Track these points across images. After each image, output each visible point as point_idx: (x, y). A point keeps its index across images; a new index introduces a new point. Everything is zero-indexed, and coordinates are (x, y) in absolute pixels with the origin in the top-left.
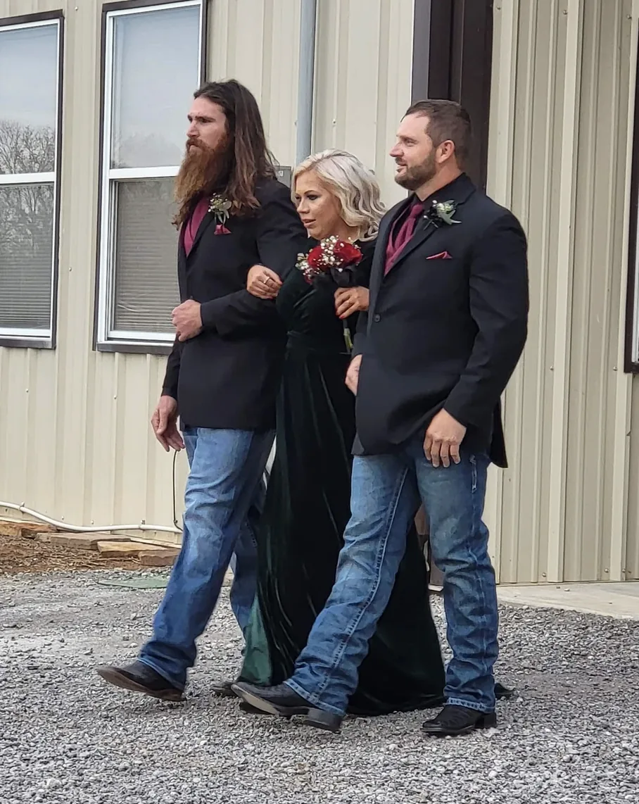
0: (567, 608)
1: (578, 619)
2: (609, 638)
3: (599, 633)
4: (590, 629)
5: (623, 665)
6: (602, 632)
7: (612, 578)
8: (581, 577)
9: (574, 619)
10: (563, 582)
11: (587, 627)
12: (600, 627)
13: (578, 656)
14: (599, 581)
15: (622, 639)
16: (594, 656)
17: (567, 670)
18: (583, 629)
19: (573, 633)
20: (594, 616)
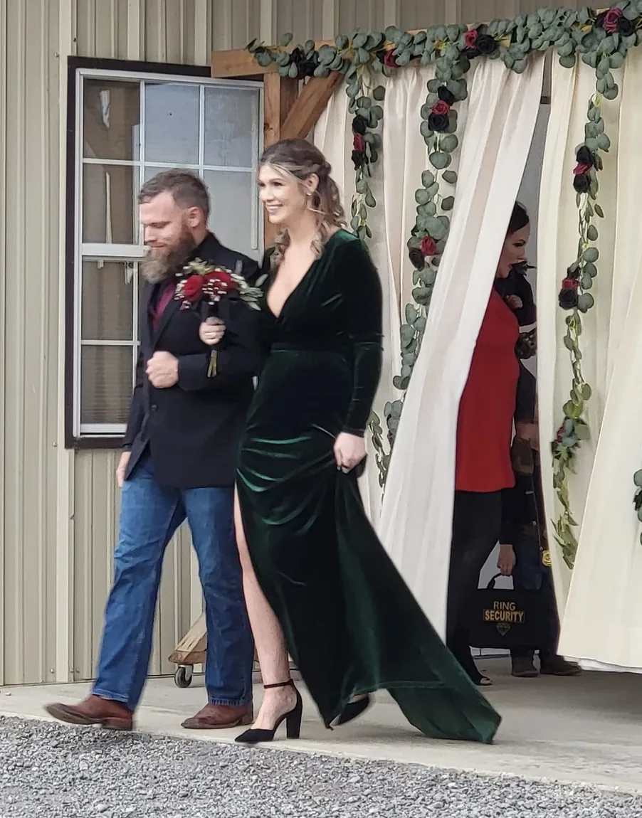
0: (7, 715)
1: (20, 727)
2: (56, 747)
3: (44, 741)
4: (34, 736)
5: (71, 776)
6: (46, 741)
7: (58, 680)
8: (23, 680)
9: (15, 726)
10: (4, 685)
11: (30, 736)
12: (45, 734)
13: (21, 768)
14: (44, 683)
15: (70, 747)
16: (39, 767)
17: (9, 784)
18: (26, 738)
19: (16, 742)
20: (39, 722)
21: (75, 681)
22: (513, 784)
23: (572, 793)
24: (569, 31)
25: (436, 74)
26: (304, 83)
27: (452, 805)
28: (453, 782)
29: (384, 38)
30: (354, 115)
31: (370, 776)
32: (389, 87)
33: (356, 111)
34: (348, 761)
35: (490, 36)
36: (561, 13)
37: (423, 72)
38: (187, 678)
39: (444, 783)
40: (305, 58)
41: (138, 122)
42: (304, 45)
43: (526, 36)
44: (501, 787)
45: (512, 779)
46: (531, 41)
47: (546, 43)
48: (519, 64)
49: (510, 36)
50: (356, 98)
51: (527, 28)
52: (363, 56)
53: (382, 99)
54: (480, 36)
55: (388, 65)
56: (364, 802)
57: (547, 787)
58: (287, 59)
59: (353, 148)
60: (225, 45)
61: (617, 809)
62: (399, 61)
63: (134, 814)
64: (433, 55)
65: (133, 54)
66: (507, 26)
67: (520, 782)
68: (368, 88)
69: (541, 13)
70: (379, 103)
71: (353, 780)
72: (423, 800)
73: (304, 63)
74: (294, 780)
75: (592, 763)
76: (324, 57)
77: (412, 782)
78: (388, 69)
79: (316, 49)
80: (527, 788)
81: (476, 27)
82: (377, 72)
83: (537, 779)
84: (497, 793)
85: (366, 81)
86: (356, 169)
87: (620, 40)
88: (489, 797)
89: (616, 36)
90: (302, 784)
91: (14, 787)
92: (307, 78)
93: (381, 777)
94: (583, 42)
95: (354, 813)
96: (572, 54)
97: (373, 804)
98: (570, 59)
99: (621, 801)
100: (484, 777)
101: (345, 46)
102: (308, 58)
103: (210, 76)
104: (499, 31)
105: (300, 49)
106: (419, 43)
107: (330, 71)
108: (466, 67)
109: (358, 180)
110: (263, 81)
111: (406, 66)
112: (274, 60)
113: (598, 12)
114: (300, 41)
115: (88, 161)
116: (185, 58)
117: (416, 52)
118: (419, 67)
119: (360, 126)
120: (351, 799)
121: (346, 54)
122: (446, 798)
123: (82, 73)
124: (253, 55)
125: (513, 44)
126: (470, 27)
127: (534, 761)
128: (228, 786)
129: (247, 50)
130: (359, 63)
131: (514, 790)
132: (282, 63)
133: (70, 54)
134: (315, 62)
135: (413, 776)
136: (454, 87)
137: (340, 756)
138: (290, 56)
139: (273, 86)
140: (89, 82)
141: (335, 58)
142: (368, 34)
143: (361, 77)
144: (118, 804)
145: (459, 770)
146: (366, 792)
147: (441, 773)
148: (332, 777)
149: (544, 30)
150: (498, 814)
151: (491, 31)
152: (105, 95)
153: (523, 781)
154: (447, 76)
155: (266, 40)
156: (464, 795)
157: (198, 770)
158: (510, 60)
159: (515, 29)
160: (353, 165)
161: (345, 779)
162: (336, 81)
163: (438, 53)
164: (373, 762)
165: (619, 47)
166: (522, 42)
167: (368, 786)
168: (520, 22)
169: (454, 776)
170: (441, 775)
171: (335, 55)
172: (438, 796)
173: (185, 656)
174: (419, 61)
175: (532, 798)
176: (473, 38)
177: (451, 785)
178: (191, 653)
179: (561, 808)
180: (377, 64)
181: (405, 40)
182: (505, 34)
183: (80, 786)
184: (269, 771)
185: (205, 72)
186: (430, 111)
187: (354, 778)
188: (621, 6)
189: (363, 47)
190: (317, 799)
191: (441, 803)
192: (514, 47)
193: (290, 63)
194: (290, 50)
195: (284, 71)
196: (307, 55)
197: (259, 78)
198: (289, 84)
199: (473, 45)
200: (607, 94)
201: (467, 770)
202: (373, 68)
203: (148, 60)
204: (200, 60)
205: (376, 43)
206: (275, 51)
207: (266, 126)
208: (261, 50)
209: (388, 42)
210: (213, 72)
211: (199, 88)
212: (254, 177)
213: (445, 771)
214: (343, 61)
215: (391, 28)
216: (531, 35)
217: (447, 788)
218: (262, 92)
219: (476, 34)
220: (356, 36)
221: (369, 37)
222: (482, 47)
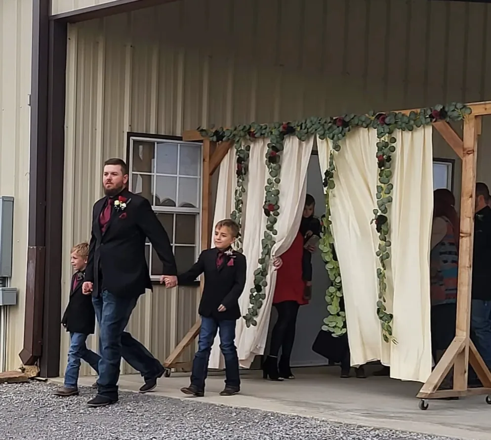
21: (125, 374)
22: (296, 418)
23: (319, 422)
24: (323, 125)
25: (271, 141)
26: (219, 144)
27: (272, 426)
29: (250, 127)
30: (238, 157)
31: (240, 413)
32: (252, 146)
33: (239, 155)
34: (231, 407)
35: (292, 127)
36: (319, 119)
37: (265, 140)
38: (168, 374)
39: (269, 417)
40: (219, 134)
41: (154, 158)
42: (219, 129)
43: (306, 127)
44: (291, 419)
45: (295, 416)
46: (308, 129)
47: (314, 130)
48: (303, 138)
49: (300, 127)
50: (239, 150)
51: (306, 124)
52: (242, 133)
53: (249, 150)
54: (288, 126)
55: (252, 137)
56: (238, 424)
57: (309, 419)
58: (212, 134)
59: (237, 169)
60: (188, 129)
61: (337, 428)
62: (256, 136)
63: (149, 426)
64: (270, 134)
65: (153, 132)
66: (298, 123)
67: (299, 417)
68: (244, 146)
69: (312, 118)
70: (248, 152)
71: (233, 415)
72: (261, 423)
73: (219, 136)
74: (211, 414)
75: (327, 410)
76: (227, 134)
77: (256, 416)
78: (252, 139)
79: (224, 130)
80: (302, 419)
81: (287, 123)
82: (247, 140)
83: (305, 416)
84: (290, 421)
85: (243, 144)
86: (238, 177)
87: (342, 129)
88: (286, 423)
89: (341, 128)
90: (213, 416)
92: (220, 142)
93: (244, 414)
94: (328, 129)
95: (234, 428)
96: (324, 134)
98: (323, 137)
99: (338, 425)
100: (284, 415)
101: (235, 129)
102: (221, 134)
103: (182, 140)
104: (296, 125)
106: (264, 129)
107: (229, 139)
108: (283, 139)
109: (238, 182)
110: (202, 142)
111: (259, 138)
112: (207, 134)
113: (334, 118)
114: (218, 128)
115: (134, 173)
116: (173, 133)
117: (263, 133)
118: (264, 138)
119: (240, 161)
120: (232, 422)
121: (235, 132)
122: (270, 423)
123: (132, 138)
124: (199, 132)
125: (301, 130)
126: (284, 123)
127: (304, 409)
129: (197, 130)
130: (240, 136)
131: (296, 421)
132: (211, 136)
133: (128, 131)
134: (223, 135)
135: (257, 414)
136: (278, 146)
137: (228, 405)
138: (214, 133)
139: (207, 145)
140: (134, 141)
142: (244, 125)
143: (241, 143)
145: (275, 412)
146: (239, 420)
149: (313, 125)
150: (290, 429)
151: (292, 125)
152: (141, 147)
154: (275, 142)
155: (204, 126)
156: (277, 422)
157: (173, 409)
158: (299, 137)
159: (302, 124)
160: (237, 176)
162: (231, 143)
163: (272, 132)
165: (342, 131)
166: (305, 129)
168: (304, 122)
169: (273, 414)
171: (231, 133)
172: (267, 422)
173: (168, 365)
174: (264, 136)
175: (303, 424)
177: (272, 418)
178: (171, 364)
179: (314, 428)
180: (248, 137)
181: (259, 128)
182: (298, 126)
184: (201, 411)
185: (180, 139)
186: (269, 156)
188: (343, 116)
189: (243, 130)
190: (219, 422)
191: (268, 425)
193: (214, 136)
194: (214, 131)
195: (211, 139)
197: (201, 141)
198: (213, 144)
199: (286, 130)
200: (336, 149)
201: (278, 412)
202: (246, 138)
203: (158, 134)
204: (179, 134)
205: (248, 127)
206: (207, 131)
207: (204, 160)
208: (202, 130)
209: (252, 128)
210: (183, 139)
211: (178, 145)
212: (198, 180)
213: (269, 412)
214: (234, 135)
215: (253, 123)
216: (308, 127)
217: (270, 419)
218: (202, 147)
219: (286, 126)
220: (240, 126)
221: (245, 127)
222: (289, 131)
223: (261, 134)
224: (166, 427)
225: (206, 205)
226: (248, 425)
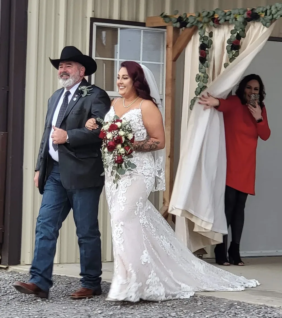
0: (62, 275)
1: (67, 279)
8: (67, 261)
9: (65, 279)
10: (60, 263)
11: (71, 283)
14: (75, 263)
18: (69, 284)
19: (65, 286)
22: (263, 308)
25: (235, 28)
26: (182, 30)
27: (239, 315)
28: (239, 306)
29: (214, 13)
30: (201, 43)
31: (205, 302)
32: (216, 32)
33: (202, 42)
34: (197, 296)
35: (256, 13)
37: (230, 26)
39: (235, 306)
40: (183, 20)
41: (117, 44)
43: (271, 13)
44: (258, 309)
45: (262, 306)
46: (273, 15)
47: (279, 16)
48: (268, 24)
49: (264, 14)
50: (203, 36)
51: (271, 10)
52: (206, 20)
53: (212, 37)
54: (252, 13)
55: (216, 23)
56: (204, 313)
57: (277, 309)
58: (176, 20)
60: (151, 14)
62: (220, 22)
63: (113, 315)
64: (234, 20)
65: (116, 17)
67: (266, 307)
68: (207, 32)
69: (277, 5)
70: (211, 39)
71: (199, 304)
72: (227, 313)
73: (183, 22)
76: (191, 20)
77: (222, 305)
78: (216, 25)
79: (188, 16)
80: (269, 309)
81: (251, 9)
82: (211, 26)
83: (272, 306)
84: (257, 311)
85: (207, 30)
88: (253, 312)
90: (179, 305)
91: (65, 303)
92: (184, 28)
93: (210, 303)
95: (200, 317)
97: (207, 314)
100: (251, 304)
101: (199, 15)
102: (184, 20)
103: (145, 26)
104: (260, 11)
105: (181, 17)
106: (228, 15)
107: (193, 25)
110: (166, 29)
111: (223, 24)
112: (171, 20)
114: (181, 14)
115: (97, 58)
116: (136, 19)
117: (227, 19)
118: (229, 24)
120: (198, 311)
121: (199, 19)
122: (236, 312)
123: (95, 24)
124: (163, 18)
125: (266, 16)
126: (249, 9)
127: (271, 299)
128: (149, 305)
129: (160, 17)
130: (205, 23)
131: (263, 310)
132: (174, 22)
133: (91, 17)
134: (187, 22)
135: (223, 303)
138: (177, 19)
139: (170, 31)
140: (98, 27)
141: (195, 20)
142: (208, 11)
143: (205, 29)
144: (106, 311)
145: (241, 301)
146: (205, 309)
147: (234, 302)
148: (190, 302)
149: (278, 11)
151: (257, 11)
152: (104, 33)
153: (267, 306)
154: (238, 28)
155: (168, 12)
156: (244, 311)
158: (264, 23)
159: (266, 10)
161: (196, 303)
162: (195, 29)
163: (236, 19)
164: (207, 297)
166: (269, 16)
167: (205, 306)
168: (268, 8)
169: (239, 303)
170: (234, 303)
172: (233, 311)
174: (228, 22)
175: (271, 313)
176: (250, 14)
180: (211, 23)
181: (223, 14)
182: (263, 12)
183: (91, 304)
185: (143, 24)
187: (199, 303)
189: (207, 16)
191: (234, 314)
192: (265, 17)
193: (177, 22)
194: (177, 17)
195: (175, 25)
196: (184, 19)
197: (165, 27)
198: (176, 30)
199: (250, 16)
202: (210, 24)
203: (122, 20)
204: (142, 19)
205: (211, 14)
206: (171, 17)
207: (167, 46)
208: (166, 17)
209: (216, 14)
210: (147, 25)
211: (141, 31)
212: (161, 66)
213: (236, 301)
214: (198, 22)
215: (217, 9)
216: (273, 12)
217: (237, 308)
218: (165, 33)
219: (251, 12)
220: (203, 12)
221: (209, 12)
222: (253, 17)
223: (226, 21)
224: (131, 316)
225: (170, 91)
226: (214, 315)
